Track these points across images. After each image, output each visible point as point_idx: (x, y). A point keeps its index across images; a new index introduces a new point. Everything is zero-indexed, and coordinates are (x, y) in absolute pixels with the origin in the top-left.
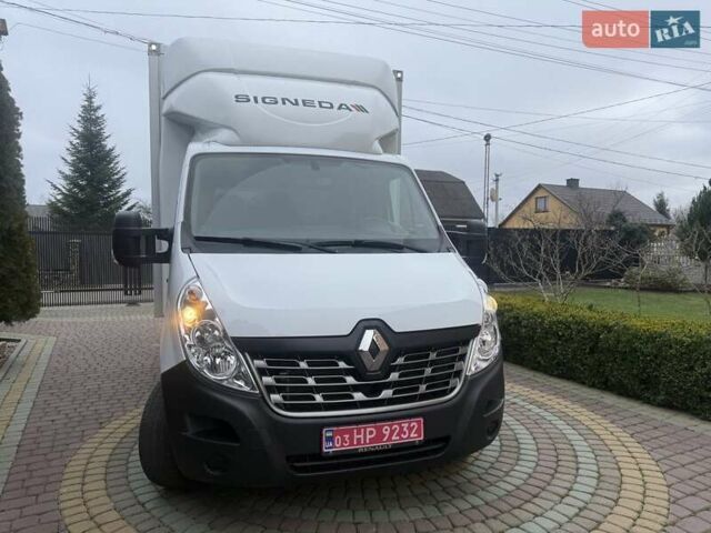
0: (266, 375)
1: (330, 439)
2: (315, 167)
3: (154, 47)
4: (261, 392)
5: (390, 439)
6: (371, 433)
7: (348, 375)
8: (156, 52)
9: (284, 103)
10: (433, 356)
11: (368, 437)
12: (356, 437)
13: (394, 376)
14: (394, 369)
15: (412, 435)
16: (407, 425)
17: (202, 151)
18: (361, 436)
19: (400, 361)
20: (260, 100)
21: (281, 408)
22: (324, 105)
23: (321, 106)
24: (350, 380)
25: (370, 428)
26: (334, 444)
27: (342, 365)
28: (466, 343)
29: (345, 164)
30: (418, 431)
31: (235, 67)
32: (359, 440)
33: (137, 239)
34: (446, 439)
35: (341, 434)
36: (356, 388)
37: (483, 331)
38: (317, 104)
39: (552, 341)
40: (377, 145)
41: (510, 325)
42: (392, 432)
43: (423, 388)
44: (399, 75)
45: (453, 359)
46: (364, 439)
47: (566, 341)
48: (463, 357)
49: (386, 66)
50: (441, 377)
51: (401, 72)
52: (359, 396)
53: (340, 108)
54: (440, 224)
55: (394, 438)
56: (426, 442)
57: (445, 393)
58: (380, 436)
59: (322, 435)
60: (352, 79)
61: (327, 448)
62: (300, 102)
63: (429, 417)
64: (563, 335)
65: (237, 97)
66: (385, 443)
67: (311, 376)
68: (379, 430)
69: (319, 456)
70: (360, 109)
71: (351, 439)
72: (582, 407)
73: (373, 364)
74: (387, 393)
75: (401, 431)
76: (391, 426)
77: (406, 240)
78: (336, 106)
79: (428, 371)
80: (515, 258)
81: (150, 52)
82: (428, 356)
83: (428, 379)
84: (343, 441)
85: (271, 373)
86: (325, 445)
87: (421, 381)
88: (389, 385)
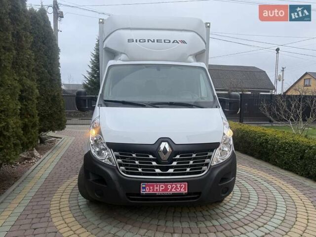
0: (119, 159)
1: (144, 188)
2: (159, 70)
3: (101, 21)
4: (116, 165)
5: (171, 190)
6: (162, 187)
7: (153, 161)
8: (102, 22)
9: (148, 42)
10: (194, 155)
11: (161, 189)
12: (155, 188)
13: (175, 163)
14: (175, 160)
15: (182, 190)
16: (179, 185)
17: (113, 64)
18: (158, 188)
19: (178, 157)
20: (138, 41)
21: (125, 173)
22: (166, 41)
23: (165, 42)
24: (154, 163)
25: (162, 185)
26: (146, 190)
27: (151, 157)
28: (212, 151)
29: (172, 68)
30: (185, 189)
31: (131, 27)
32: (157, 189)
33: (85, 100)
34: (200, 193)
35: (149, 186)
36: (157, 167)
37: (221, 146)
38: (163, 41)
39: (282, 152)
40: (191, 59)
41: (263, 143)
42: (172, 188)
43: (188, 170)
44: (208, 25)
45: (206, 158)
46: (159, 189)
47: (289, 152)
48: (210, 157)
49: (201, 21)
50: (199, 165)
51: (210, 23)
52: (158, 171)
53: (173, 42)
54: (216, 94)
55: (173, 190)
56: (188, 194)
57: (200, 173)
58: (166, 189)
59: (140, 186)
60: (182, 29)
61: (143, 191)
62: (156, 41)
63: (190, 183)
64: (288, 149)
65: (128, 40)
66: (169, 192)
67: (137, 160)
68: (166, 186)
69: (139, 194)
70: (184, 42)
71: (153, 188)
72: (292, 185)
73: (165, 157)
74: (171, 171)
75: (177, 188)
76: (172, 185)
77: (195, 102)
78: (172, 41)
79: (191, 162)
80: (278, 110)
81: (100, 23)
82: (191, 155)
83: (191, 166)
84: (150, 189)
85: (121, 158)
86: (142, 190)
87: (188, 166)
88: (172, 167)
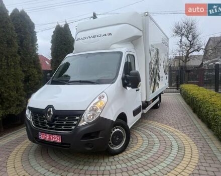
4: (31, 120)
9: (87, 38)
13: (55, 122)
16: (56, 137)
19: (57, 118)
22: (98, 36)
24: (46, 121)
25: (48, 135)
30: (59, 140)
34: (69, 144)
35: (42, 135)
36: (47, 124)
37: (86, 112)
38: (96, 36)
42: (53, 138)
43: (63, 127)
44: (146, 14)
45: (74, 120)
46: (47, 138)
48: (77, 120)
51: (147, 12)
55: (53, 140)
56: (60, 143)
58: (50, 138)
59: (39, 134)
62: (92, 37)
63: (63, 136)
65: (77, 39)
66: (51, 140)
68: (50, 136)
69: (38, 139)
70: (110, 34)
71: (44, 137)
73: (49, 118)
74: (53, 127)
76: (52, 136)
78: (102, 35)
79: (65, 123)
82: (65, 118)
86: (40, 137)
87: (63, 125)
88: (54, 125)
